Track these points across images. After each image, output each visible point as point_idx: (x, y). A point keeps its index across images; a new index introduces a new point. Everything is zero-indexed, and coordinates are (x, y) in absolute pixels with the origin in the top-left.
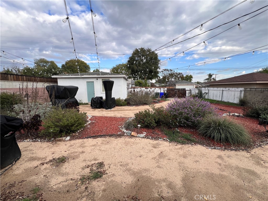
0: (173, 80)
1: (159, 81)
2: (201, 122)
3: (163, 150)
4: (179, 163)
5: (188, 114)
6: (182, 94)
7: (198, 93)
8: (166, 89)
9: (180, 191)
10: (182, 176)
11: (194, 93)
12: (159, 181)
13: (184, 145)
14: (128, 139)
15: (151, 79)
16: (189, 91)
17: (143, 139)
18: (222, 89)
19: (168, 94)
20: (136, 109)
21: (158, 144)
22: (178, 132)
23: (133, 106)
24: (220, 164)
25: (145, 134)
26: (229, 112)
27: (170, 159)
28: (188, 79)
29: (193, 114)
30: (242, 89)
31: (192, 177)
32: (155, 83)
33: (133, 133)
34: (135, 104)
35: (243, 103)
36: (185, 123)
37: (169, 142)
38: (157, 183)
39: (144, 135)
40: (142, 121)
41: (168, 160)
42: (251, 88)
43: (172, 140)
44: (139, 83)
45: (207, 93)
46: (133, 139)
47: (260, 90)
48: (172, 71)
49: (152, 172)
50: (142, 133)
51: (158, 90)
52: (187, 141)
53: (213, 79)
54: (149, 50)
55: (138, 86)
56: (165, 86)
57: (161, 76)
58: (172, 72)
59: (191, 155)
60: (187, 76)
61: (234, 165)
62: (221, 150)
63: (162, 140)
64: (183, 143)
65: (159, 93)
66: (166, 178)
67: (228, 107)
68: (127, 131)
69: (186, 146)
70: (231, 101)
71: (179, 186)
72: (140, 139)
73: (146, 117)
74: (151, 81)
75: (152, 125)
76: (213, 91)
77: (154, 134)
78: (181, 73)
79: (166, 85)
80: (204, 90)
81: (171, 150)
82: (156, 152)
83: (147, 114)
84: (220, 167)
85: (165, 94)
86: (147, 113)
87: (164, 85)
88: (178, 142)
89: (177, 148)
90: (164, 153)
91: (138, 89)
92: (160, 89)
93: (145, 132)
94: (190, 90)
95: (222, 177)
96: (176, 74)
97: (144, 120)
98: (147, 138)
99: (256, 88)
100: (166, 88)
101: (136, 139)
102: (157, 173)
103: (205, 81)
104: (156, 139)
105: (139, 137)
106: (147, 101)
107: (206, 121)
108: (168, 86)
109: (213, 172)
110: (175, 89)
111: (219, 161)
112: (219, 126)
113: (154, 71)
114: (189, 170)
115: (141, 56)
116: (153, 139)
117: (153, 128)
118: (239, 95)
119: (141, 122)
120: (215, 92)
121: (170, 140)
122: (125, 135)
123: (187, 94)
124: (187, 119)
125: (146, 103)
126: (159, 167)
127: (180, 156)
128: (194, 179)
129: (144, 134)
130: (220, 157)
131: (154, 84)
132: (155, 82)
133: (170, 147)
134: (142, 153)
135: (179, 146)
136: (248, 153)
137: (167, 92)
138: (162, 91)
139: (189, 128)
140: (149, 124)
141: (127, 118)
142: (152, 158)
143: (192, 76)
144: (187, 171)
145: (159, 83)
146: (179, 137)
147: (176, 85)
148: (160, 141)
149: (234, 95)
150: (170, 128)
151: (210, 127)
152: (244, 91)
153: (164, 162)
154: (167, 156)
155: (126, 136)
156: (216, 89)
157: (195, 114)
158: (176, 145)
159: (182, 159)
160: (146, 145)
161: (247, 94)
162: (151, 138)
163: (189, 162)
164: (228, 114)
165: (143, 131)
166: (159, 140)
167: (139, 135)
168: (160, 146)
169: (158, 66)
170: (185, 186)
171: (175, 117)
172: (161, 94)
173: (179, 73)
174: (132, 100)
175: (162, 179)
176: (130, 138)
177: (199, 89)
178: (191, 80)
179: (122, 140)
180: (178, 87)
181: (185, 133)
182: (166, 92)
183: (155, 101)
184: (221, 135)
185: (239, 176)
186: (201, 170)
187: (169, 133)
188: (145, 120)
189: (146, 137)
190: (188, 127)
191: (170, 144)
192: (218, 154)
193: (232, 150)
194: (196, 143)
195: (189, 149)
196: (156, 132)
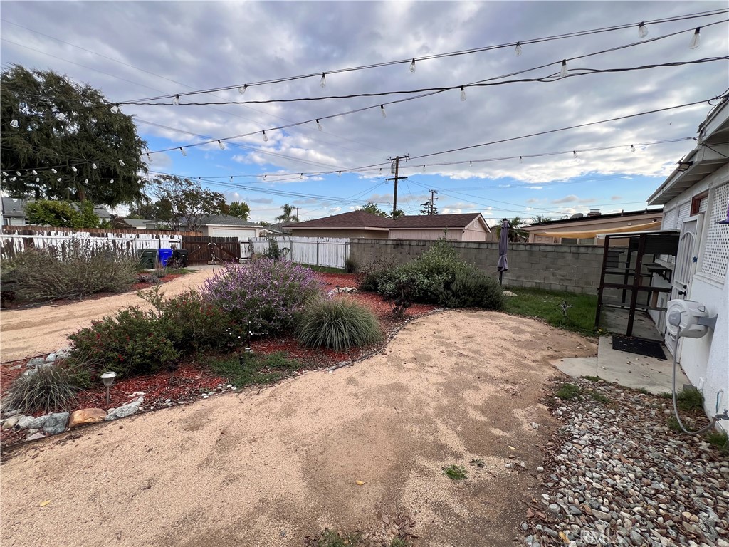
0: (198, 211)
1: (145, 213)
2: (301, 318)
3: (227, 423)
4: (282, 435)
5: (269, 302)
6: (230, 254)
7: (270, 249)
8: (178, 237)
9: (309, 507)
10: (299, 465)
11: (261, 250)
12: (246, 523)
13: (277, 385)
14: (53, 452)
15: (112, 201)
16: (248, 245)
17: (140, 419)
18: (316, 239)
19: (186, 254)
20: (62, 315)
21: (203, 414)
22: (251, 357)
23: (36, 307)
24: (356, 396)
25: (141, 400)
26: (338, 287)
27: (255, 440)
28: (239, 212)
29: (282, 300)
30: (347, 240)
31: (321, 454)
32: (129, 217)
33: (78, 416)
34: (47, 299)
35: (350, 267)
36: (264, 327)
37: (236, 391)
38: (241, 535)
39: (138, 403)
40: (115, 354)
41: (250, 443)
42: (359, 239)
43: (243, 381)
44: (53, 211)
45: (289, 250)
46: (85, 437)
47: (370, 242)
48: (190, 184)
49: (215, 510)
50: (129, 400)
51: (148, 242)
52: (281, 372)
53: (294, 217)
54: (92, 95)
55: (48, 226)
56: (173, 231)
57: (152, 195)
58: (191, 188)
59: (300, 402)
60: (235, 205)
61: (374, 386)
62: (348, 366)
63: (212, 395)
64: (273, 381)
65: (154, 251)
66: (262, 501)
67: (330, 277)
68: (43, 418)
69: (282, 384)
70: (333, 265)
71: (303, 494)
72: (124, 423)
73: (132, 336)
74: (109, 210)
75: (163, 359)
76: (301, 245)
77: (176, 385)
78: (221, 195)
79: (175, 227)
80: (282, 242)
81: (249, 413)
82: (205, 438)
83: (131, 325)
84: (358, 401)
85: (177, 254)
86: (132, 322)
87: (167, 226)
88: (261, 382)
89: (262, 400)
90: (233, 432)
91: (49, 234)
92: (158, 237)
93: (140, 390)
94: (250, 242)
95: (368, 418)
96: (207, 195)
97: (122, 351)
98: (154, 410)
99: (365, 239)
100: (180, 237)
101: (104, 430)
102: (231, 502)
103: (278, 221)
104: (191, 398)
105: (118, 418)
106: (112, 280)
107: (311, 312)
108: (183, 229)
109: (351, 417)
110: (209, 239)
111: (352, 389)
112: (336, 317)
113: (122, 174)
114: (309, 441)
115: (50, 107)
116: (179, 405)
117: (170, 368)
118: (343, 252)
119: (110, 359)
120: (304, 246)
121: (237, 387)
122: (30, 438)
123: (244, 253)
124: (268, 315)
125: (108, 288)
126: (230, 480)
127: (278, 416)
128: (325, 455)
129: (138, 399)
130: (351, 381)
131: (124, 222)
132: (128, 213)
133: (244, 406)
134: (150, 470)
135: (267, 391)
136: (384, 356)
137: (183, 245)
138: (166, 245)
139: (276, 338)
140: (151, 357)
141: (15, 363)
142: (199, 466)
143: (247, 206)
144: (305, 445)
145: (146, 219)
146: (259, 369)
147: (209, 228)
148: (207, 401)
149: (337, 252)
150: (227, 350)
151: (321, 324)
152: (351, 243)
153: (239, 457)
154: (243, 435)
155: (37, 440)
156: (304, 239)
157: (285, 299)
158: (258, 394)
159: (285, 422)
160: (160, 433)
161: (355, 250)
162: (169, 404)
163: (303, 423)
164: (336, 290)
165: (126, 390)
166: (202, 397)
167: (112, 411)
168: (211, 417)
169: (138, 159)
170: (313, 487)
171: (236, 316)
172: (163, 254)
173: (216, 195)
174: (31, 281)
175: (251, 511)
176: (70, 442)
177: (271, 238)
178: (245, 216)
179: (20, 466)
180: (214, 232)
181: (269, 352)
182: (179, 247)
183: (144, 276)
184: (343, 334)
185: (388, 403)
186: (331, 427)
187: (228, 368)
188: (130, 347)
189: (149, 408)
190: (274, 334)
191: (241, 395)
192: (347, 376)
193: (362, 358)
194: (301, 368)
195: (292, 389)
196: (183, 378)
